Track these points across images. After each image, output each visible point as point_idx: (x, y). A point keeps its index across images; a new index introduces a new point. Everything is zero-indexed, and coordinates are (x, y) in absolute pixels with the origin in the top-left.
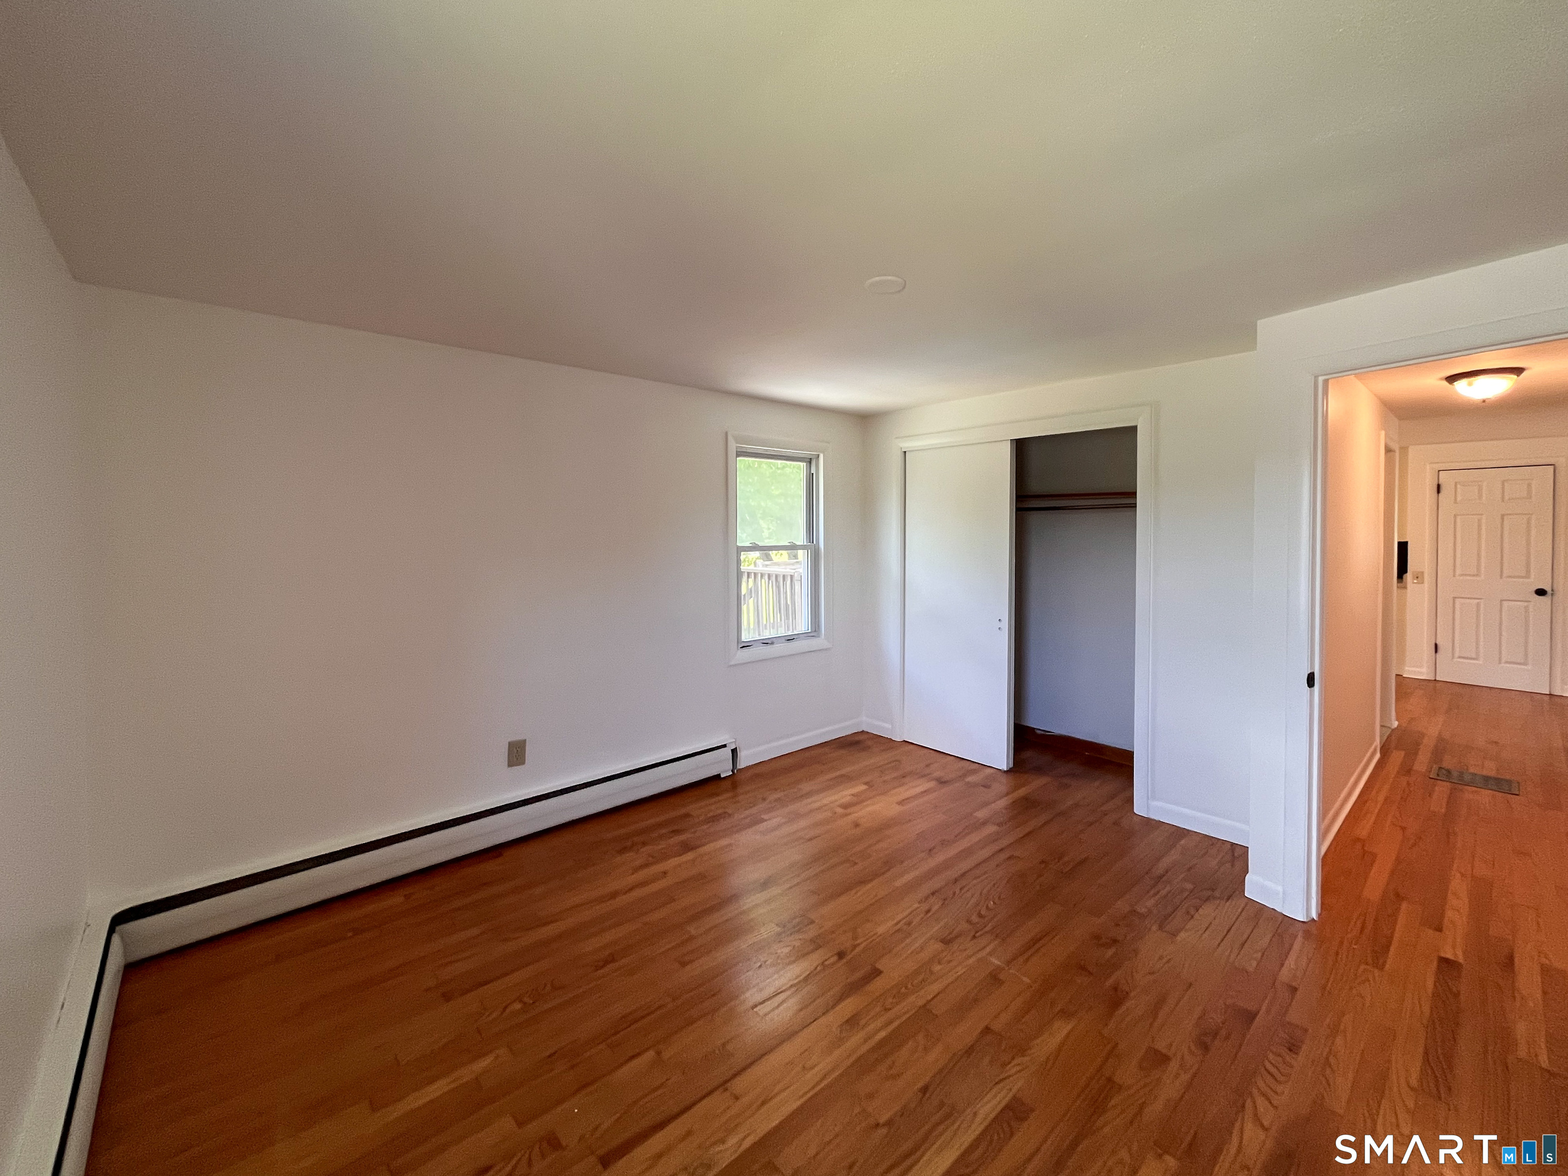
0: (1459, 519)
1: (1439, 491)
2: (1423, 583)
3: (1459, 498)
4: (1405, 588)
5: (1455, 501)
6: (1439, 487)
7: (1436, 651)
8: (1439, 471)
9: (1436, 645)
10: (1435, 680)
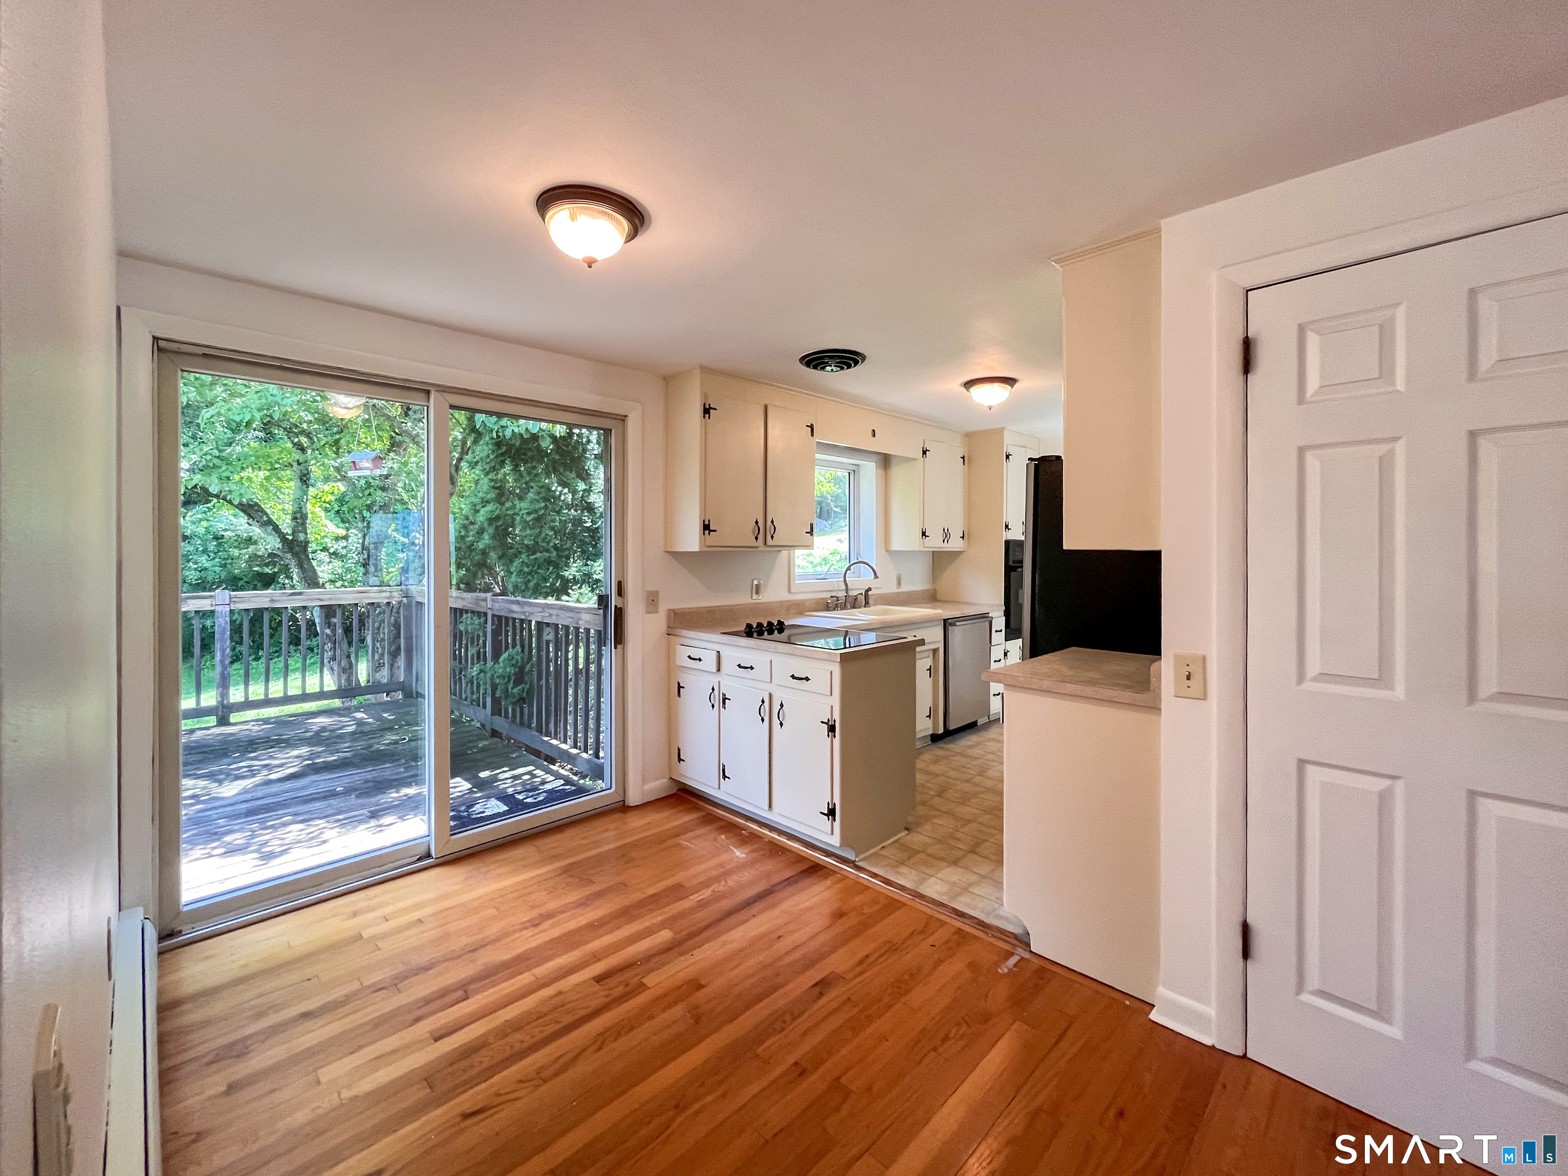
0: (1312, 462)
1: (1247, 366)
2: (1204, 698)
3: (1313, 382)
4: (1155, 708)
5: (1301, 398)
6: (1247, 346)
7: (1246, 953)
8: (1248, 291)
9: (1246, 930)
10: (1245, 1056)
